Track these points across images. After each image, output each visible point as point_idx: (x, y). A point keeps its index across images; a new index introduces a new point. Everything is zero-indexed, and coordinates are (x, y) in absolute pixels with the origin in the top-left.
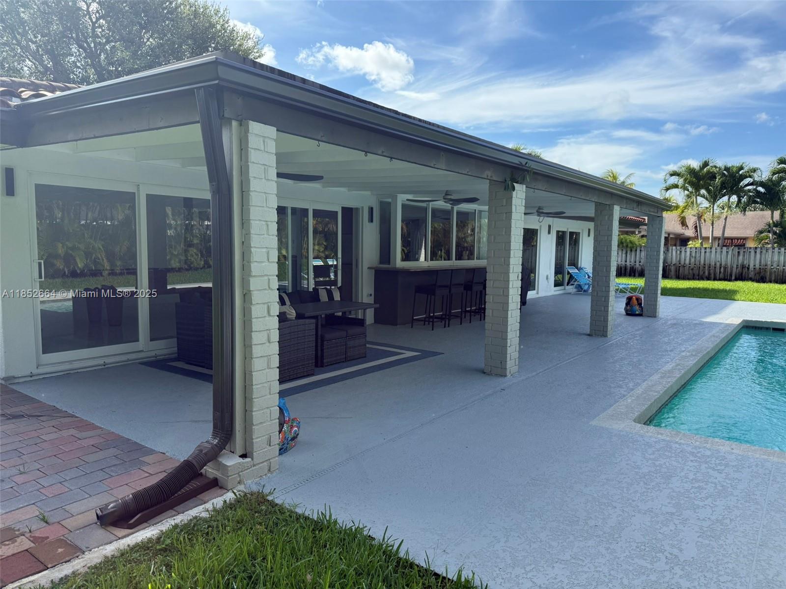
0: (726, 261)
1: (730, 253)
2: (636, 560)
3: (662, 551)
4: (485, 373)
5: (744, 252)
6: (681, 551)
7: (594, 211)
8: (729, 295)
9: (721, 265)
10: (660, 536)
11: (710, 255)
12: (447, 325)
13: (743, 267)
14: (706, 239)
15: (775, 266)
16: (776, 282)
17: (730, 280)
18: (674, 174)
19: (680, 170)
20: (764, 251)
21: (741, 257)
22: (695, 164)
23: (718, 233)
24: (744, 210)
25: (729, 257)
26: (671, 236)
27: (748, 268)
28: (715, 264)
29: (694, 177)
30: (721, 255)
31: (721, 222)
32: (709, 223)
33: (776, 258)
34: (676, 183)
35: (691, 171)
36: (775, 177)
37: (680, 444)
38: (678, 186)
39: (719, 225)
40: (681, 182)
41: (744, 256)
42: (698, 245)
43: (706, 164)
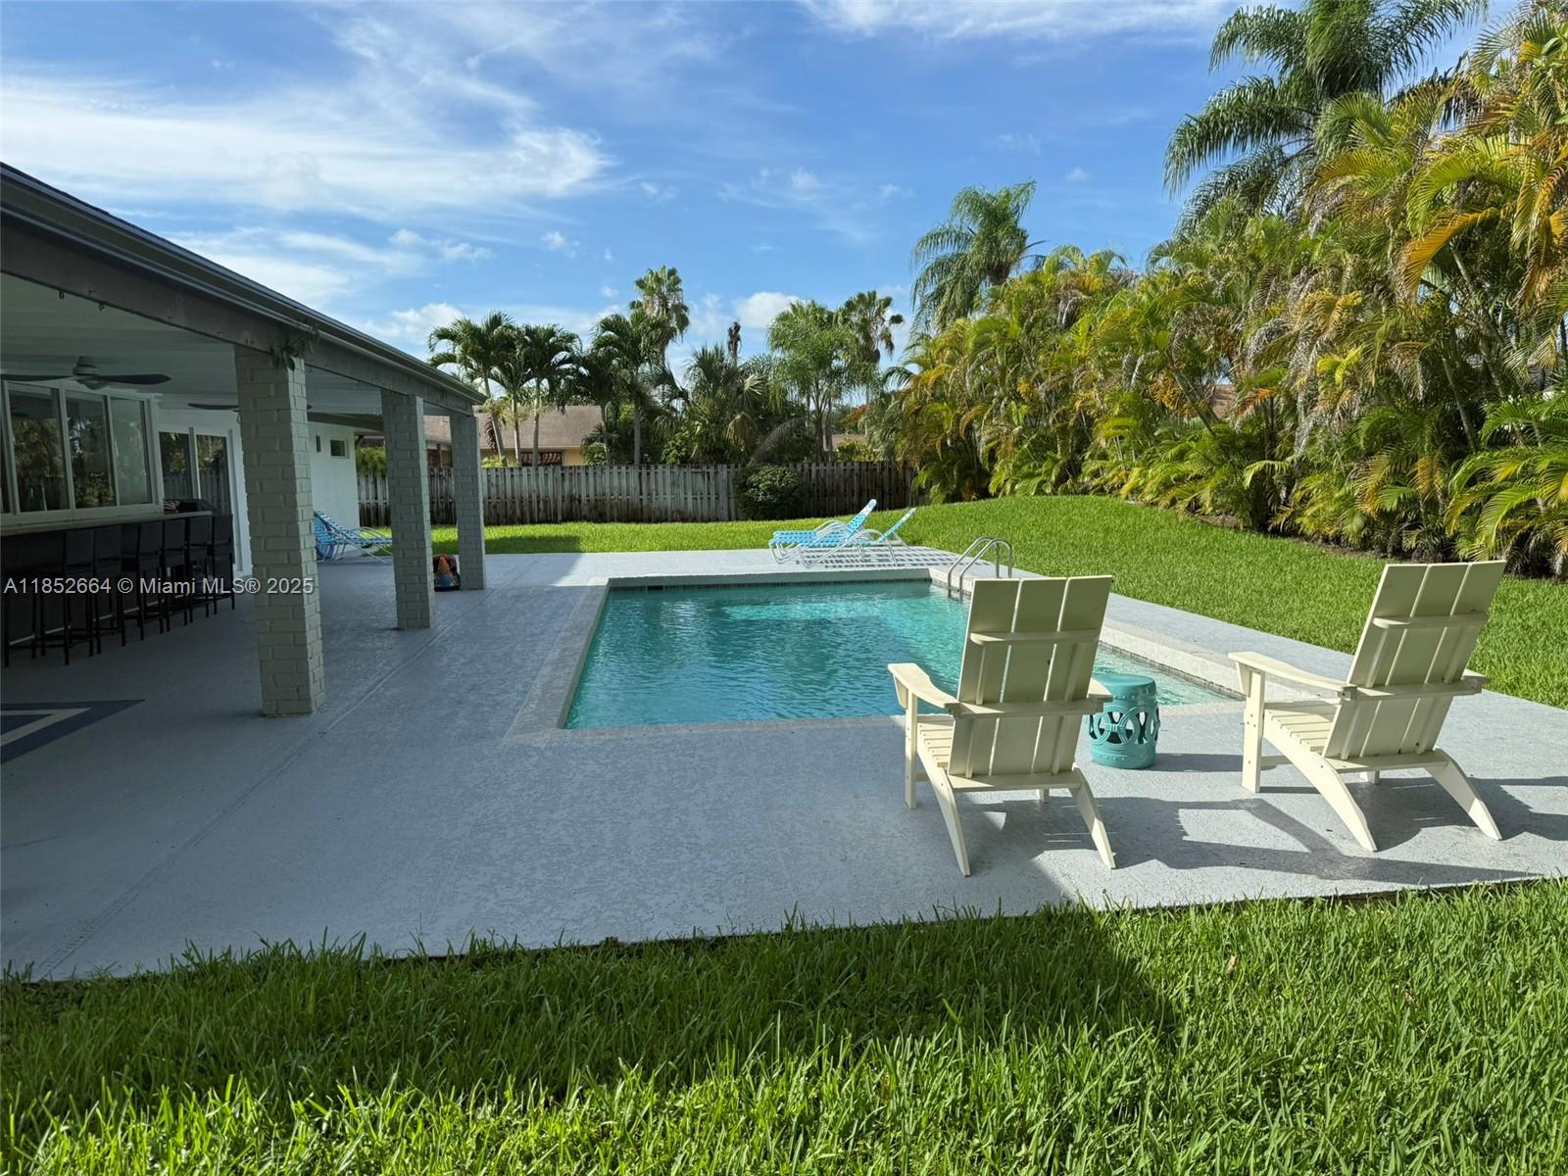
0: (547, 491)
1: (550, 476)
2: (659, 861)
3: (680, 844)
4: (265, 716)
5: (571, 474)
6: (697, 837)
7: (380, 405)
8: (570, 545)
9: (538, 497)
10: (669, 832)
11: (521, 480)
12: (95, 651)
13: (572, 498)
14: (510, 453)
15: (616, 494)
16: (620, 520)
17: (556, 522)
18: (443, 335)
19: (455, 329)
20: (599, 472)
21: (567, 483)
22: (480, 321)
23: (528, 443)
24: (562, 403)
25: (550, 482)
26: (443, 448)
27: (580, 501)
28: (530, 497)
29: (480, 344)
30: (537, 480)
31: (530, 424)
32: (511, 425)
33: (616, 483)
34: (450, 352)
35: (473, 332)
36: (601, 353)
37: (632, 739)
38: (455, 357)
39: (528, 427)
40: (458, 351)
41: (571, 480)
42: (499, 464)
43: (496, 321)
